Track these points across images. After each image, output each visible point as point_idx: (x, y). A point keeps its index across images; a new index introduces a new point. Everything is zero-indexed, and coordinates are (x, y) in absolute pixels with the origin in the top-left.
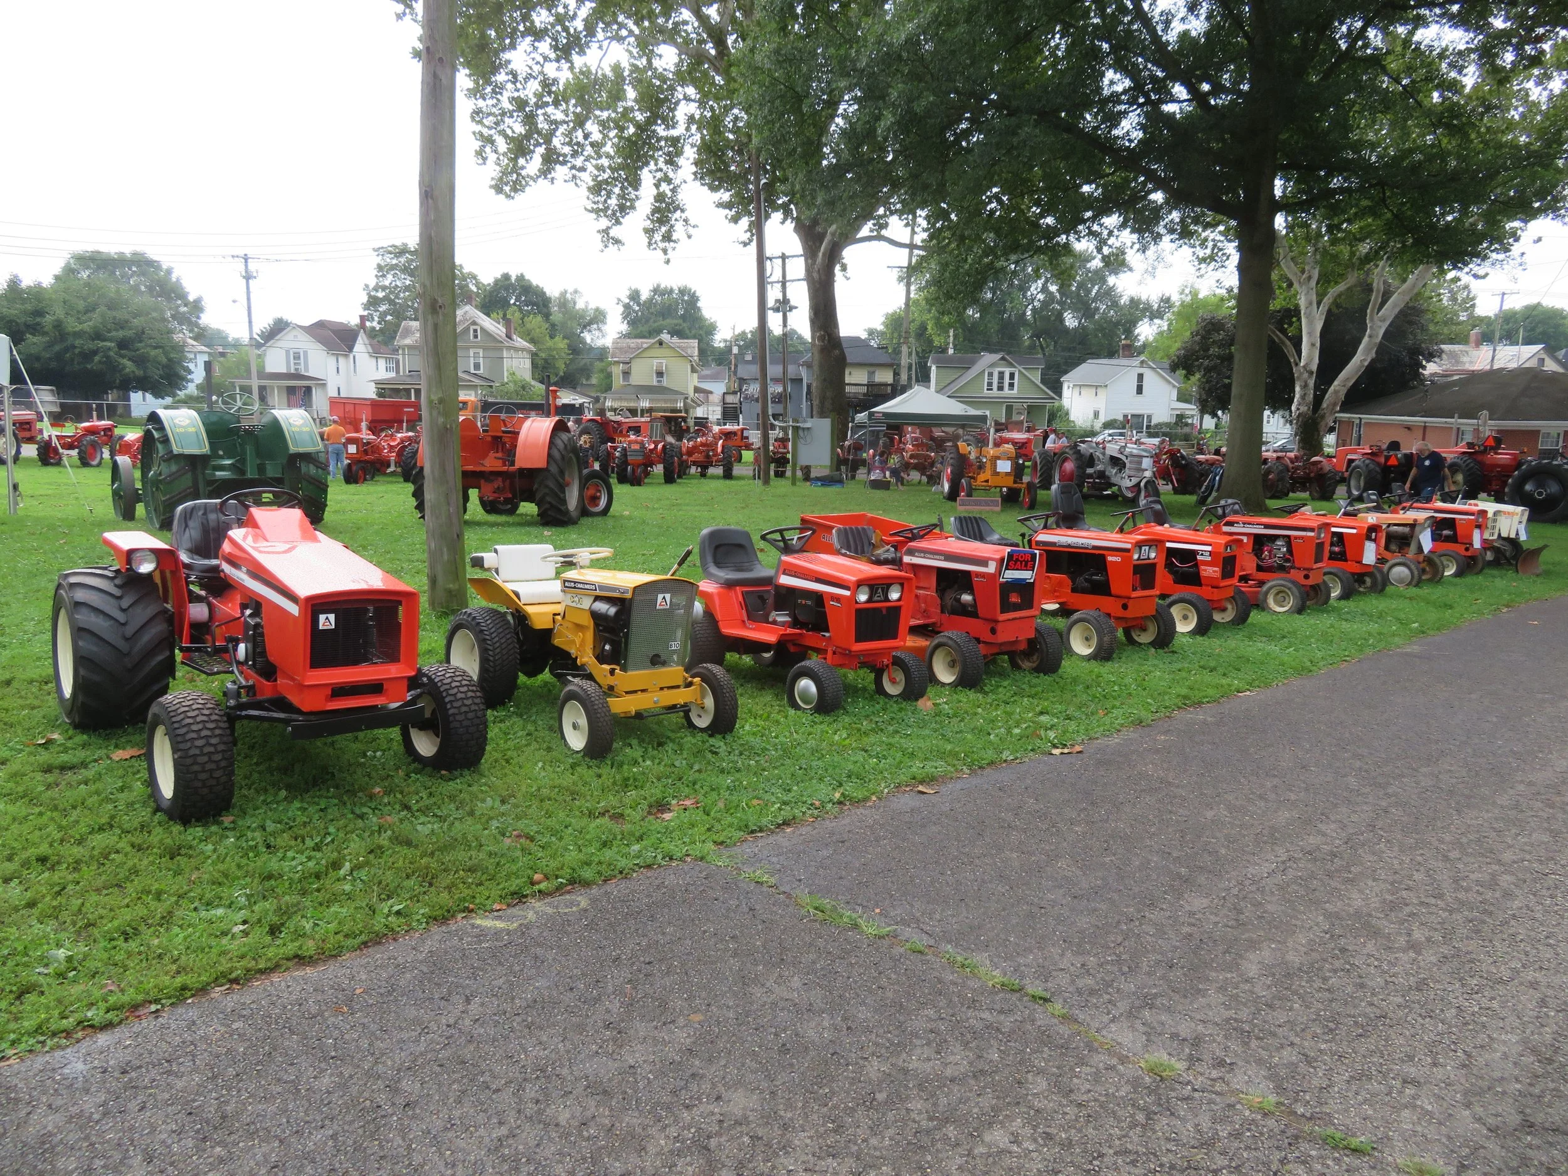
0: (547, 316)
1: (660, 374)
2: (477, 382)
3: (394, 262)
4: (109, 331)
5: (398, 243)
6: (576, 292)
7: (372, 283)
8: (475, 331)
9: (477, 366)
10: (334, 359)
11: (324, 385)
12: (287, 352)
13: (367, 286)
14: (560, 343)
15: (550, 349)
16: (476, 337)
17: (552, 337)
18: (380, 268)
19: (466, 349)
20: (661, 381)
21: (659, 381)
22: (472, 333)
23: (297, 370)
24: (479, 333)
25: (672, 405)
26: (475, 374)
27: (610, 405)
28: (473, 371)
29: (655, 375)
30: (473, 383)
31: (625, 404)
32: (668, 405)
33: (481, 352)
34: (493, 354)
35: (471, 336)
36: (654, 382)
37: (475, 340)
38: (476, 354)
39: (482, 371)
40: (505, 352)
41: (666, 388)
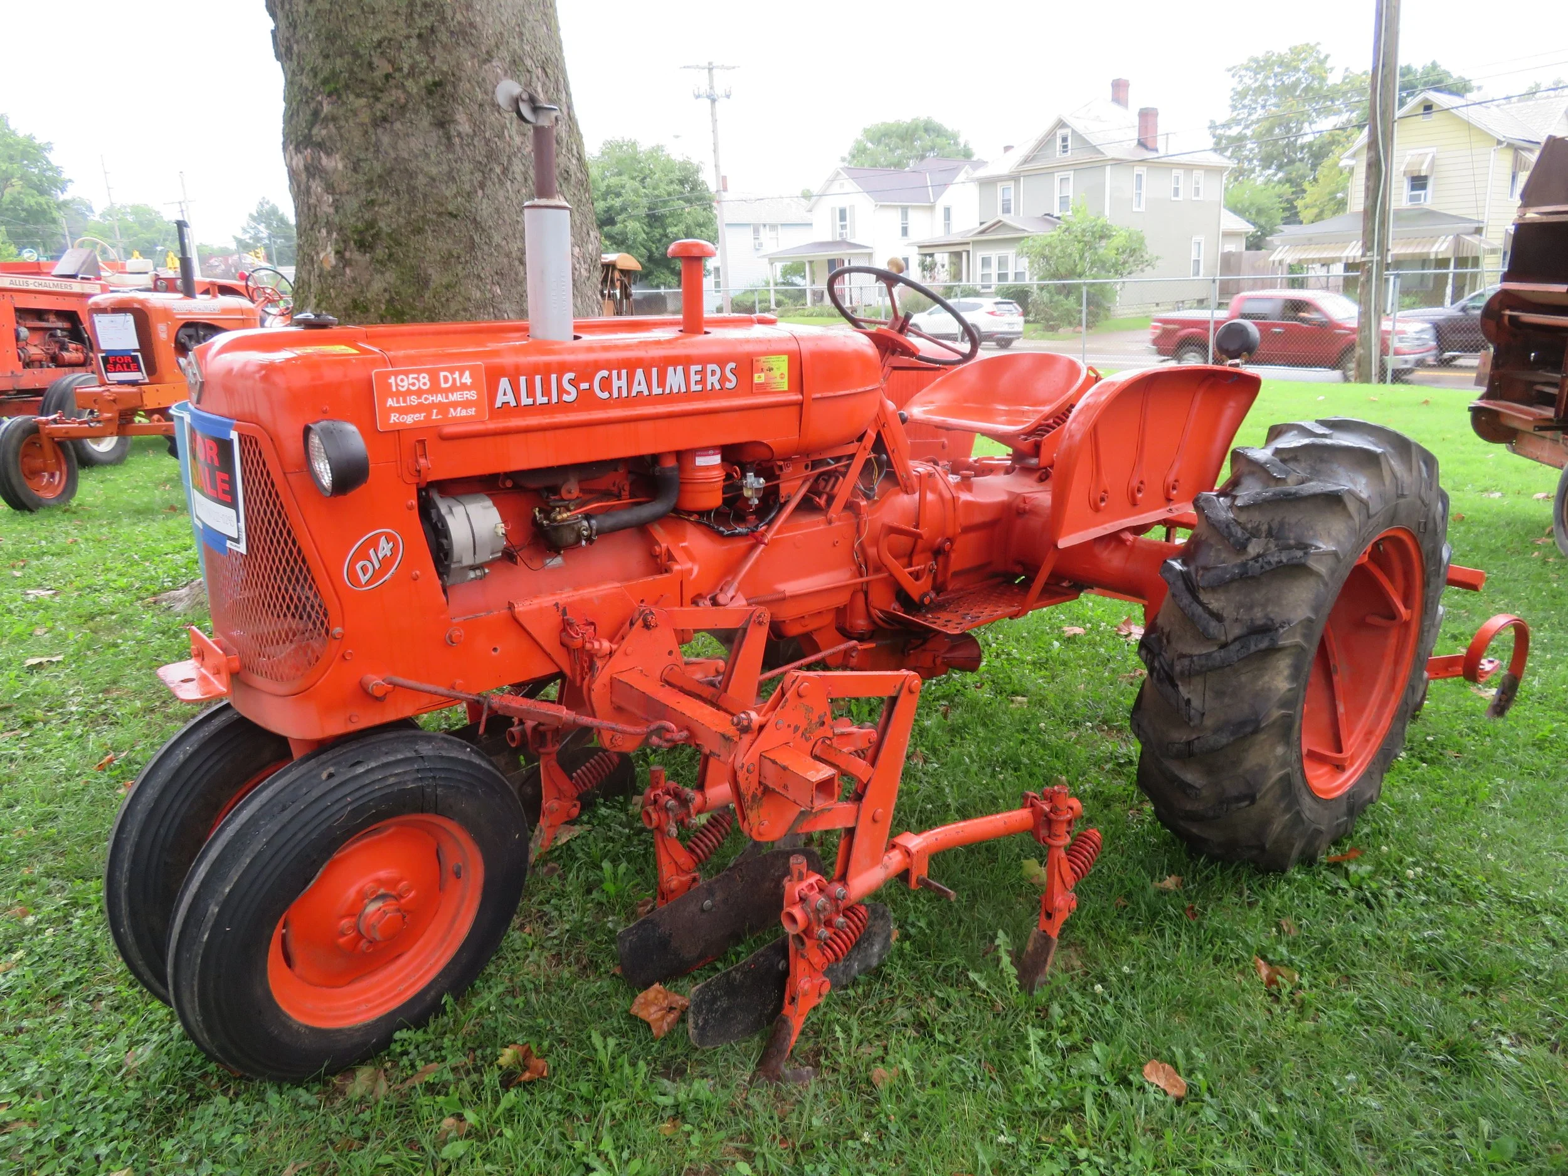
1: (1418, 180)
8: (1065, 139)
9: (1063, 203)
10: (895, 216)
11: (870, 255)
12: (833, 209)
16: (1064, 149)
19: (1049, 172)
20: (1418, 198)
21: (1412, 199)
22: (1059, 142)
23: (841, 235)
24: (1069, 142)
25: (1418, 250)
26: (1059, 218)
27: (1279, 257)
28: (1057, 214)
29: (1406, 184)
30: (1025, 234)
31: (1311, 255)
32: (1410, 250)
33: (1071, 177)
34: (1089, 180)
35: (1058, 150)
36: (1404, 200)
37: (1063, 155)
38: (1063, 182)
39: (1070, 212)
40: (1109, 172)
41: (1429, 213)
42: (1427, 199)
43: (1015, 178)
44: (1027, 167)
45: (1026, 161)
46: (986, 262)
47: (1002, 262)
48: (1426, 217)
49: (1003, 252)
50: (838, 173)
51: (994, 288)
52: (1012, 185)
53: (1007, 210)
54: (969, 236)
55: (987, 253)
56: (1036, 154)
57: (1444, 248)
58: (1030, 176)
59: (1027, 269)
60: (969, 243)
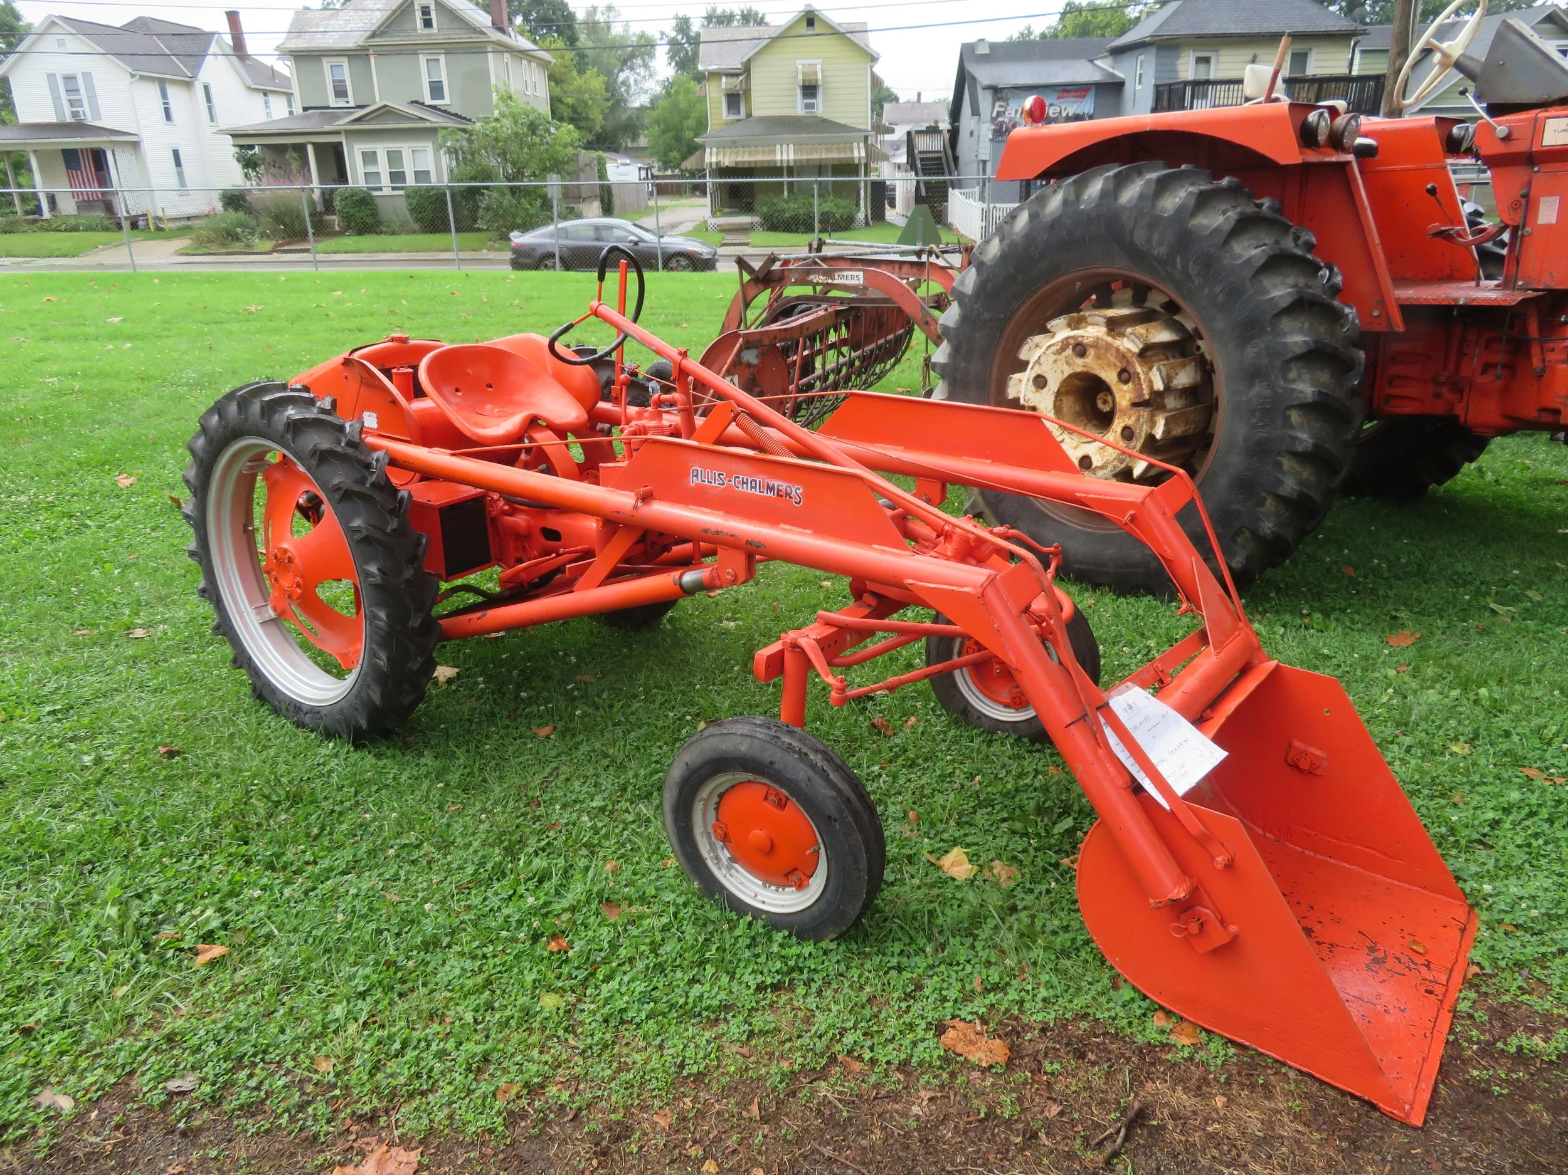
0: (572, 40)
1: (810, 90)
2: (435, 120)
6: (610, 8)
8: (425, 11)
9: (436, 89)
10: (154, 90)
11: (135, 145)
12: (51, 77)
14: (594, 81)
15: (580, 91)
16: (428, 23)
17: (581, 72)
19: (411, 50)
20: (812, 106)
21: (809, 106)
22: (418, 15)
23: (75, 114)
24: (433, 15)
25: (843, 156)
26: (434, 107)
27: (714, 160)
28: (428, 101)
29: (799, 92)
30: (428, 125)
31: (745, 157)
32: (835, 155)
33: (442, 58)
34: (467, 63)
35: (419, 24)
36: (797, 107)
37: (427, 31)
38: (432, 64)
39: (447, 101)
40: (490, 55)
41: (825, 121)
42: (822, 108)
43: (358, 55)
44: (378, 41)
45: (374, 35)
46: (370, 158)
47: (394, 157)
48: (825, 125)
49: (393, 146)
50: (53, 23)
51: (387, 191)
52: (345, 62)
53: (341, 93)
54: (342, 124)
55: (369, 147)
56: (389, 26)
57: (863, 154)
58: (384, 52)
59: (432, 168)
60: (338, 133)
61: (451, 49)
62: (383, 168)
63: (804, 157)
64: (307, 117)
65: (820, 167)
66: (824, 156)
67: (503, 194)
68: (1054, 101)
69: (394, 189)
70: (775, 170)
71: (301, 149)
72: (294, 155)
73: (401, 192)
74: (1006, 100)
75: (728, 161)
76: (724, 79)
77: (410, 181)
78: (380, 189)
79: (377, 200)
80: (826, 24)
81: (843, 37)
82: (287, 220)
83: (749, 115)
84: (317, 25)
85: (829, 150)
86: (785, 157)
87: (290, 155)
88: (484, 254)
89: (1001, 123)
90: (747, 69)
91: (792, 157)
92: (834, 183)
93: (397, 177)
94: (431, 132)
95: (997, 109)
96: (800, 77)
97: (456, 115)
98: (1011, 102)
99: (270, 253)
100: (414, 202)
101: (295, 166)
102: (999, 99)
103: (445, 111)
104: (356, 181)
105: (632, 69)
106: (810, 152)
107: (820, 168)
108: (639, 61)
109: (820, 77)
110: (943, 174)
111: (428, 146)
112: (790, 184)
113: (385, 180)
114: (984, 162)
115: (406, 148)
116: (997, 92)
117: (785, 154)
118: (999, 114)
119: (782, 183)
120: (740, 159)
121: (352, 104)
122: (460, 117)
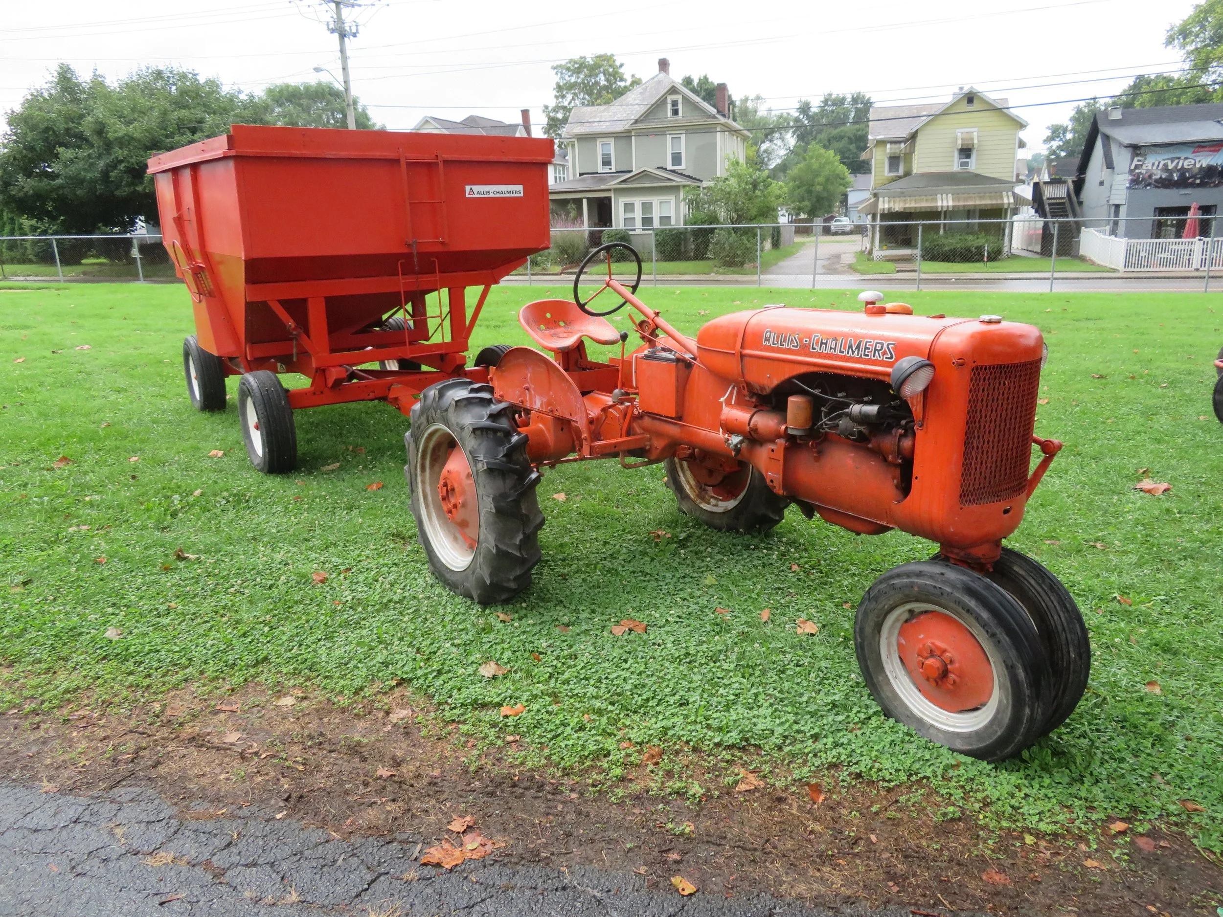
1: (966, 152)
2: (679, 180)
3: (573, 80)
4: (171, 136)
5: (576, 57)
6: (758, 98)
7: (552, 103)
8: (675, 103)
9: (677, 159)
13: (546, 107)
16: (675, 112)
18: (559, 88)
19: (661, 132)
20: (966, 164)
21: (964, 164)
22: (669, 107)
24: (680, 107)
25: (994, 202)
26: (673, 171)
27: (886, 206)
28: (670, 167)
29: (956, 154)
30: (674, 184)
31: (911, 204)
32: (987, 202)
33: (683, 137)
34: (701, 139)
35: (669, 113)
36: (955, 166)
37: (675, 118)
38: (675, 140)
39: (683, 166)
40: (718, 134)
41: (977, 175)
42: (974, 165)
43: (623, 137)
44: (640, 126)
45: (636, 122)
46: (629, 207)
47: (646, 207)
48: (977, 179)
49: (647, 199)
50: (427, 121)
51: (638, 232)
52: (612, 141)
53: (606, 162)
54: (613, 184)
55: (628, 200)
56: (647, 116)
57: (1012, 200)
58: (641, 134)
59: (672, 214)
60: (609, 190)
61: (691, 130)
62: (638, 215)
63: (961, 203)
64: (583, 180)
65: (969, 211)
66: (978, 203)
67: (729, 233)
68: (1190, 155)
69: (643, 230)
70: (934, 214)
71: (578, 202)
72: (574, 206)
73: (651, 232)
74: (1144, 155)
75: (898, 207)
76: (888, 146)
77: (656, 224)
78: (634, 230)
79: (632, 238)
80: (984, 101)
81: (998, 111)
82: (570, 251)
83: (908, 174)
84: (595, 117)
85: (981, 198)
86: (945, 204)
87: (571, 206)
88: (713, 276)
89: (1139, 174)
90: (914, 136)
91: (951, 203)
92: (979, 223)
93: (647, 221)
94: (675, 189)
95: (1135, 162)
96: (960, 142)
97: (689, 177)
98: (1148, 157)
99: (561, 274)
100: (660, 239)
101: (573, 214)
102: (1137, 155)
103: (681, 174)
104: (618, 224)
105: (771, 141)
106: (966, 199)
107: (969, 213)
108: (777, 135)
109: (976, 141)
110: (1067, 216)
111: (672, 198)
112: (945, 225)
113: (638, 224)
114: (1117, 207)
115: (655, 200)
116: (1136, 149)
117: (945, 201)
118: (1137, 167)
119: (939, 225)
120: (907, 205)
121: (613, 170)
122: (691, 178)
